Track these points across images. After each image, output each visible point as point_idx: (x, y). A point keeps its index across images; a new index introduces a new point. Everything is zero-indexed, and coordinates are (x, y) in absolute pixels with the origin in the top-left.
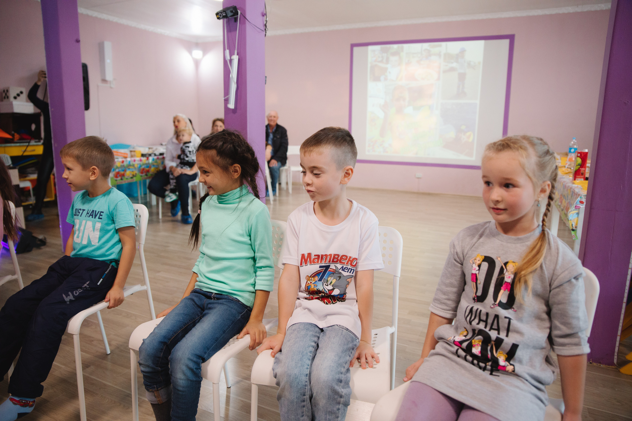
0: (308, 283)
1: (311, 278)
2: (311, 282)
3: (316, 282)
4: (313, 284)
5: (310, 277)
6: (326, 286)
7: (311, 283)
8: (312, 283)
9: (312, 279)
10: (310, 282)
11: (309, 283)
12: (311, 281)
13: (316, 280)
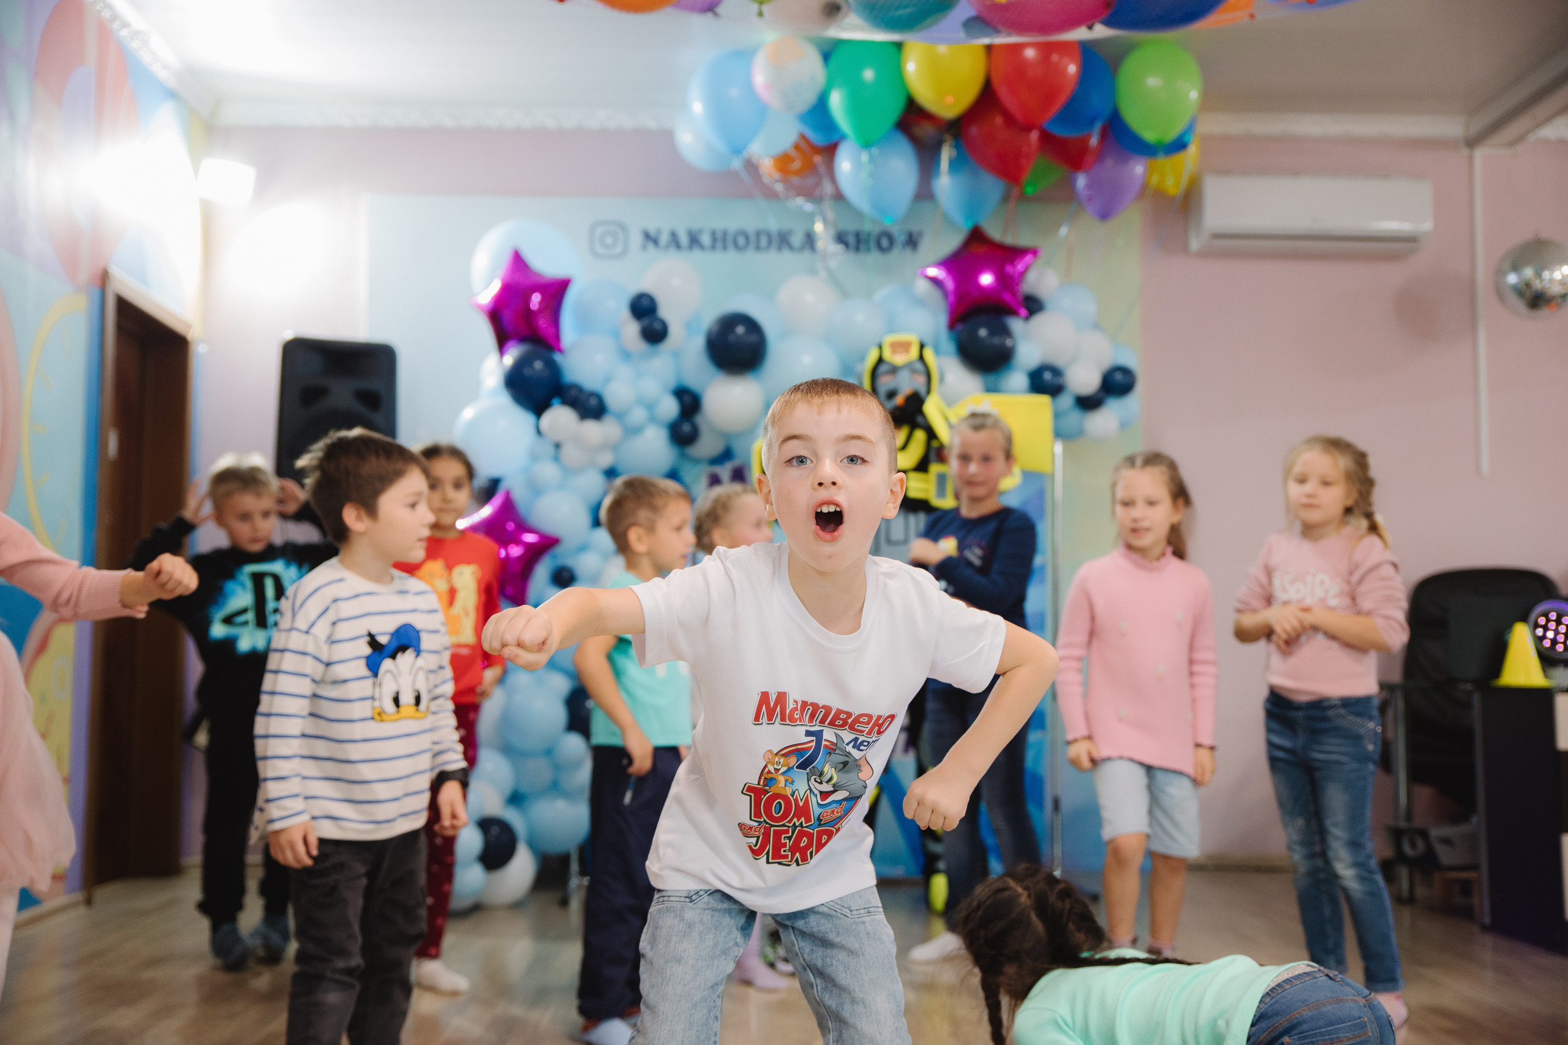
0: (769, 772)
1: (779, 760)
2: (778, 768)
3: (790, 769)
4: (783, 774)
5: (777, 754)
6: (817, 785)
7: (777, 770)
8: (781, 772)
9: (782, 760)
10: (775, 769)
11: (773, 771)
12: (776, 767)
13: (791, 766)
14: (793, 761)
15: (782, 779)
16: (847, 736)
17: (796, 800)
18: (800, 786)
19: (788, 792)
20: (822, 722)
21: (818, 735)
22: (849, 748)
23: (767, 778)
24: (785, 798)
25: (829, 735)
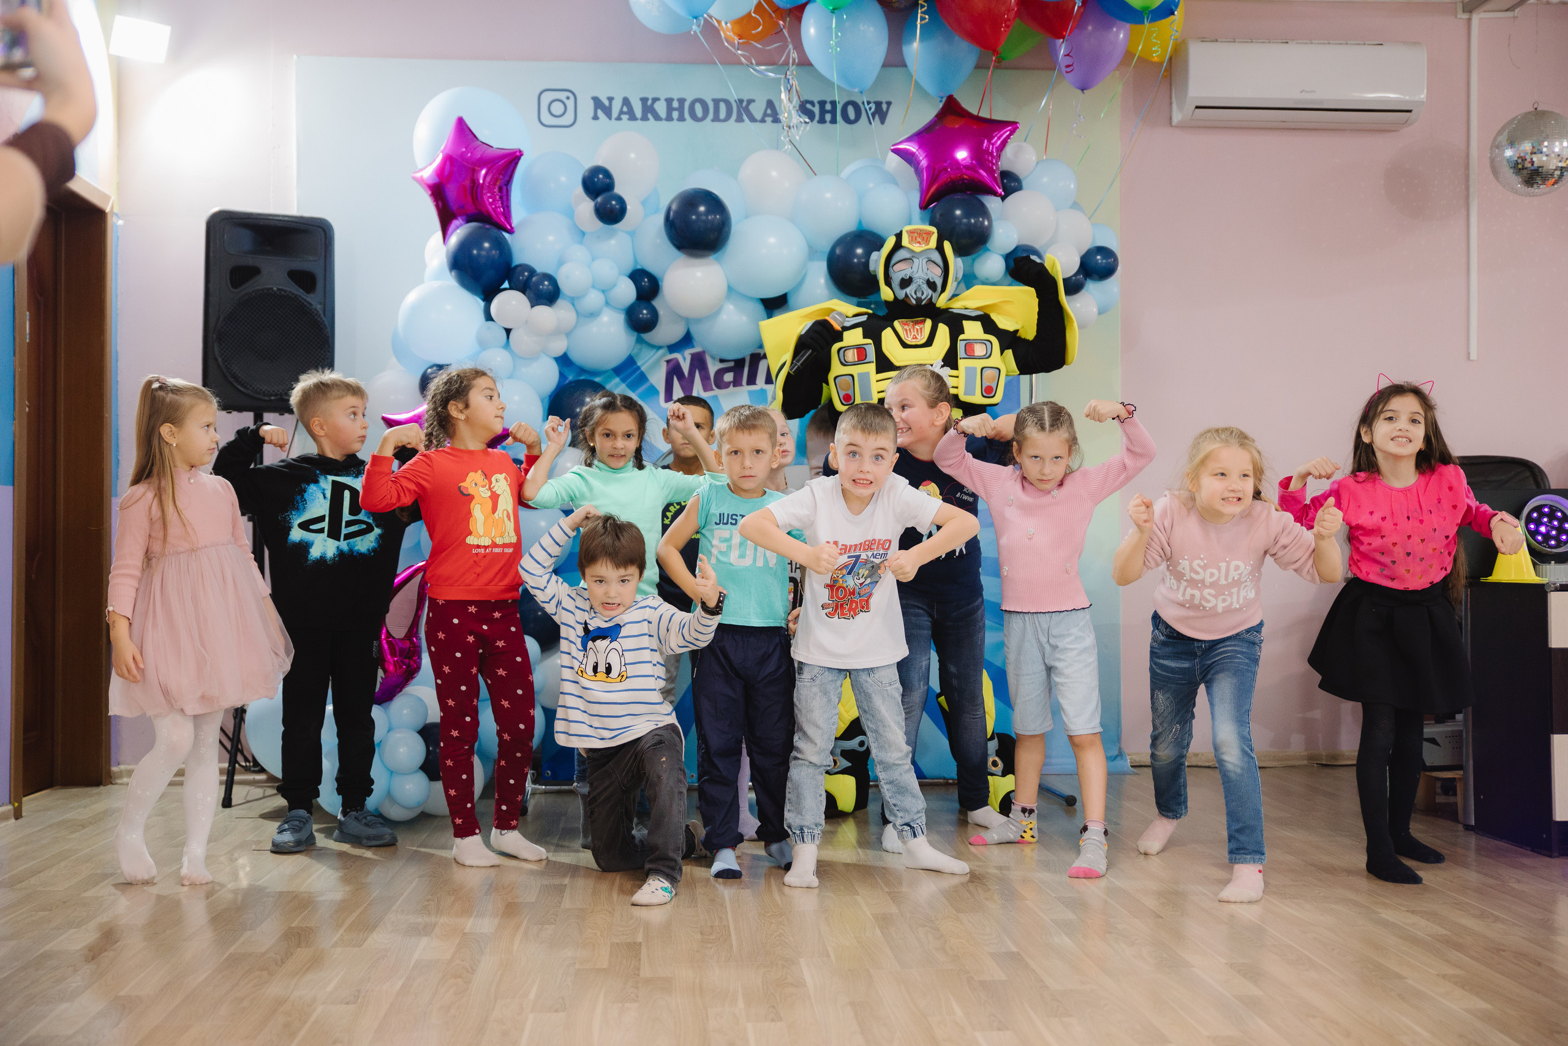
14: (845, 572)
15: (841, 580)
16: (870, 553)
17: (849, 590)
18: (851, 582)
19: (845, 586)
20: (860, 550)
21: (858, 557)
22: (872, 559)
23: (834, 581)
24: (844, 588)
25: (863, 556)
